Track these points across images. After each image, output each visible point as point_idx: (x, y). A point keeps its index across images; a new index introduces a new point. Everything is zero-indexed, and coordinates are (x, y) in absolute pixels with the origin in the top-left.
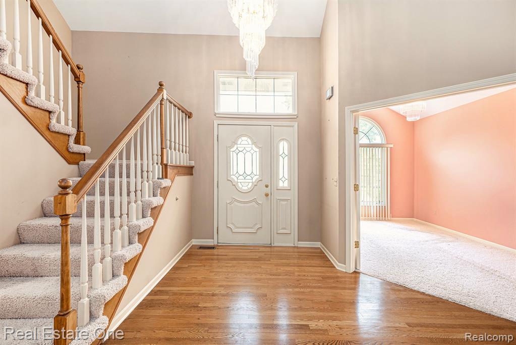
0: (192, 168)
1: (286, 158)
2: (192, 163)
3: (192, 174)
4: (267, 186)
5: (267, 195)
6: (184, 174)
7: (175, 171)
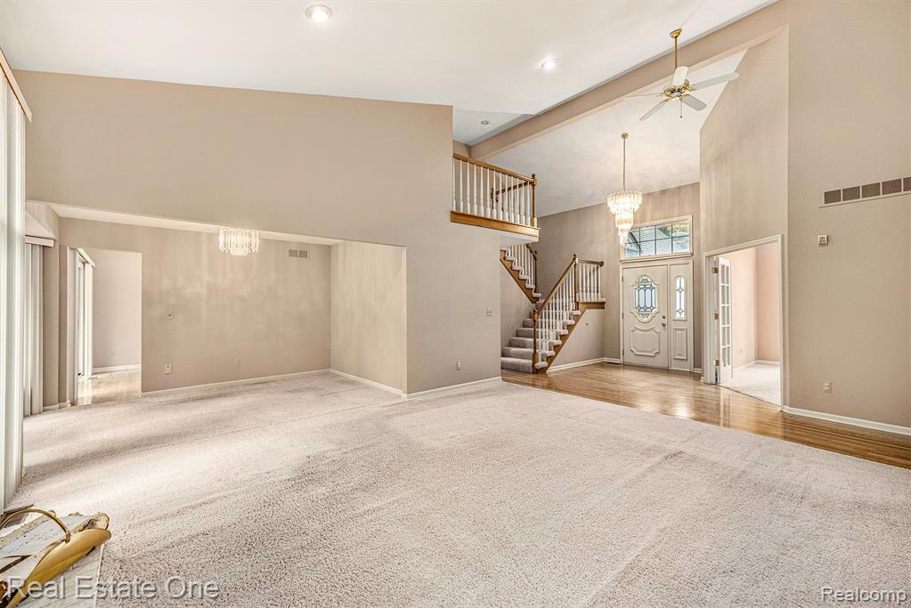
0: (604, 303)
1: (683, 293)
2: (604, 300)
3: (603, 308)
4: (664, 317)
5: (664, 325)
6: (599, 308)
7: (586, 306)
